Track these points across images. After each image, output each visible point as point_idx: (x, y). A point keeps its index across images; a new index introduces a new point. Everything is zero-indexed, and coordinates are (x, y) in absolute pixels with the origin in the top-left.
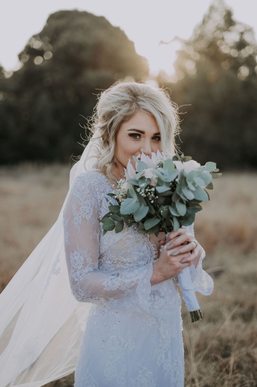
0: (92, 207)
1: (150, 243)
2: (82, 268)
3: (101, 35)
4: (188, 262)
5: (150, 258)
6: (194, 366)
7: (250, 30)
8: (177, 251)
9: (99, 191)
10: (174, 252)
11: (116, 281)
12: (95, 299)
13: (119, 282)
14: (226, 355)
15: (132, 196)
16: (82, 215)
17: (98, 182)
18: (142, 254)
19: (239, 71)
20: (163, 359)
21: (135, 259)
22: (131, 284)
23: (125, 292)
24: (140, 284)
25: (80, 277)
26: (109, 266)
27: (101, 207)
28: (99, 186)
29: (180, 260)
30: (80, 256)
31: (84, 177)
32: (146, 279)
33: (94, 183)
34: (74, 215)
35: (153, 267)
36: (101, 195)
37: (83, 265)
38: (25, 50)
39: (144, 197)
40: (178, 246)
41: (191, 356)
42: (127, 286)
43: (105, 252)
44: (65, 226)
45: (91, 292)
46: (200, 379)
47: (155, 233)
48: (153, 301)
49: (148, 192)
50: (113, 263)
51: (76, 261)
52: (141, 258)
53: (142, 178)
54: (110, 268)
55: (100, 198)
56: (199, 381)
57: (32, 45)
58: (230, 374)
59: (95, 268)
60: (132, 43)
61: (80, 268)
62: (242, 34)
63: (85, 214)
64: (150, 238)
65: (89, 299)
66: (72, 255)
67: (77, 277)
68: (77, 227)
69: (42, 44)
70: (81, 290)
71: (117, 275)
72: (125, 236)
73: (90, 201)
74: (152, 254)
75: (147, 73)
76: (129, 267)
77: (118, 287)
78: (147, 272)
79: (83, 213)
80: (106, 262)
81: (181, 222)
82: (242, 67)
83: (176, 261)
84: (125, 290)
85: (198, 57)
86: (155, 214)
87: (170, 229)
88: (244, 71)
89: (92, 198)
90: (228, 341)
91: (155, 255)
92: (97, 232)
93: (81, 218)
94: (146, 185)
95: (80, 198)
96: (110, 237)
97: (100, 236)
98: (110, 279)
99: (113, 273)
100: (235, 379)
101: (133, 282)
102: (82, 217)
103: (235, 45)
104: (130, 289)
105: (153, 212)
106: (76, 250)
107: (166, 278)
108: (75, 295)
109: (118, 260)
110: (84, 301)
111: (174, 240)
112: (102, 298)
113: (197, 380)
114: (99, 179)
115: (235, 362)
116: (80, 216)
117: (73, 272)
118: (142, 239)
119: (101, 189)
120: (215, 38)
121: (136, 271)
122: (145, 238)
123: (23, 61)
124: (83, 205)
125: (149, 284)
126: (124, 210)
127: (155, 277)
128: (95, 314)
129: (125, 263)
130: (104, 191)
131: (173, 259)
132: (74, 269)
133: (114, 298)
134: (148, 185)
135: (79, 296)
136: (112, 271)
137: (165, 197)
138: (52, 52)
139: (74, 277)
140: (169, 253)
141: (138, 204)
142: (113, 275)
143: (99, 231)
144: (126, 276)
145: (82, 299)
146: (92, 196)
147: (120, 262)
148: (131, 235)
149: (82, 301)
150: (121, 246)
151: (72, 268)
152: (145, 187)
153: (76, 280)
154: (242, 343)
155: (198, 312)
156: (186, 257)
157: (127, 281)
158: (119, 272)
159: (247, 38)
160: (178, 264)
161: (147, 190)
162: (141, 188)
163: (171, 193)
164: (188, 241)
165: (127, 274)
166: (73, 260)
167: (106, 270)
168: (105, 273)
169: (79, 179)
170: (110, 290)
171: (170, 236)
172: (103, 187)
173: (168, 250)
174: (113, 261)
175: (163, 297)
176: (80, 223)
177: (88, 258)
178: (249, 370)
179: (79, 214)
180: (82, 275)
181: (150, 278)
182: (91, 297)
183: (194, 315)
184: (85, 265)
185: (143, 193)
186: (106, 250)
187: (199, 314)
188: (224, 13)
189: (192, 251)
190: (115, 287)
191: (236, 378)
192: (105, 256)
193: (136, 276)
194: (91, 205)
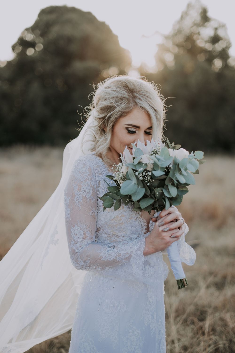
0: (92, 187)
1: (141, 219)
2: (82, 240)
3: (88, 29)
4: (176, 237)
5: (140, 232)
6: (174, 328)
7: (223, 26)
8: (168, 228)
9: (97, 173)
10: (165, 228)
11: (113, 252)
12: (93, 268)
13: (115, 254)
14: (202, 319)
15: (131, 178)
16: (83, 194)
17: (96, 165)
18: (134, 229)
19: (213, 64)
20: (150, 320)
21: (128, 233)
22: (126, 255)
23: (120, 262)
24: (134, 255)
25: (80, 248)
26: (105, 239)
27: (99, 187)
28: (98, 168)
29: (170, 235)
30: (80, 230)
31: (84, 160)
32: (139, 251)
33: (94, 166)
34: (75, 194)
35: (145, 240)
36: (100, 177)
37: (83, 238)
38: (18, 42)
39: (141, 180)
40: (168, 223)
41: (171, 320)
42: (122, 256)
43: (102, 227)
44: (67, 203)
45: (90, 262)
46: (179, 340)
47: (148, 212)
48: (144, 270)
49: (145, 175)
50: (108, 236)
51: (76, 234)
52: (133, 232)
53: (140, 163)
54: (106, 240)
55: (99, 179)
56: (178, 342)
57: (25, 38)
58: (206, 336)
59: (93, 241)
60: (116, 37)
61: (80, 240)
62: (216, 29)
63: (86, 193)
64: (141, 215)
65: (87, 268)
66: (73, 229)
67: (78, 249)
68: (77, 204)
69: (33, 37)
70: (80, 260)
71: (113, 247)
72: (120, 213)
73: (90, 181)
74: (143, 229)
75: (130, 64)
76: (123, 240)
77: (114, 258)
78: (140, 245)
79: (83, 193)
80: (102, 235)
81: (172, 202)
82: (215, 59)
83: (167, 236)
84: (120, 260)
85: (176, 50)
86: (150, 195)
87: (161, 207)
88: (218, 63)
89: (92, 179)
90: (204, 307)
91: (145, 229)
92: (95, 209)
93: (82, 197)
94: (144, 169)
95: (81, 179)
96: (107, 214)
97: (97, 212)
98: (107, 251)
99: (110, 245)
100: (210, 341)
101: (127, 253)
102: (82, 195)
103: (210, 39)
104: (124, 259)
105: (149, 193)
106: (76, 225)
107: (156, 251)
108: (75, 264)
109: (113, 234)
110: (82, 270)
111: (165, 218)
112: (99, 267)
113: (176, 341)
114: (97, 162)
115: (210, 326)
116: (81, 195)
117: (74, 244)
118: (135, 216)
119: (99, 171)
120: (192, 33)
121: (130, 244)
122: (137, 215)
123: (16, 52)
124: (84, 185)
125: (142, 255)
126: (124, 191)
127: (147, 249)
128: (91, 281)
129: (119, 237)
130: (102, 173)
131: (164, 234)
132: (74, 241)
133: (110, 267)
134: (145, 170)
135: (78, 265)
136: (108, 244)
137: (159, 180)
138: (43, 44)
139: (75, 248)
140: (161, 229)
141: (137, 186)
142: (109, 247)
143: (97, 208)
144: (121, 248)
145: (81, 267)
146: (92, 177)
147: (115, 236)
148: (126, 212)
149: (81, 269)
150: (116, 222)
151: (72, 240)
152: (142, 172)
153: (77, 251)
154: (216, 309)
155: (184, 280)
156: (175, 233)
157: (122, 253)
158: (114, 244)
159: (221, 33)
160: (168, 239)
161: (144, 174)
162: (139, 172)
163: (165, 177)
164: (176, 219)
165: (122, 247)
166: (74, 233)
167: (102, 242)
168: (102, 245)
169: (80, 162)
170: (107, 260)
171: (161, 214)
172: (101, 169)
173: (160, 226)
174: (109, 234)
175: (153, 267)
176: (81, 201)
177: (87, 232)
178: (222, 332)
179: (80, 193)
180: (82, 247)
181: (143, 250)
182: (89, 266)
183: (181, 283)
184: (84, 238)
185: (140, 176)
186: (102, 225)
187: (185, 282)
188: (200, 11)
189: (179, 228)
190: (112, 258)
191: (211, 339)
192: (102, 230)
193: (130, 248)
194: (90, 186)
